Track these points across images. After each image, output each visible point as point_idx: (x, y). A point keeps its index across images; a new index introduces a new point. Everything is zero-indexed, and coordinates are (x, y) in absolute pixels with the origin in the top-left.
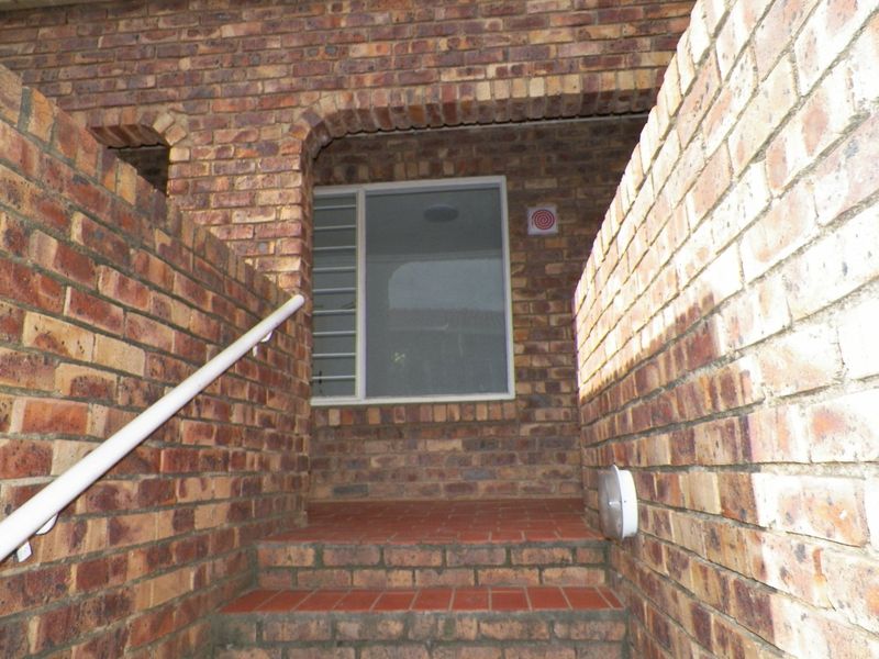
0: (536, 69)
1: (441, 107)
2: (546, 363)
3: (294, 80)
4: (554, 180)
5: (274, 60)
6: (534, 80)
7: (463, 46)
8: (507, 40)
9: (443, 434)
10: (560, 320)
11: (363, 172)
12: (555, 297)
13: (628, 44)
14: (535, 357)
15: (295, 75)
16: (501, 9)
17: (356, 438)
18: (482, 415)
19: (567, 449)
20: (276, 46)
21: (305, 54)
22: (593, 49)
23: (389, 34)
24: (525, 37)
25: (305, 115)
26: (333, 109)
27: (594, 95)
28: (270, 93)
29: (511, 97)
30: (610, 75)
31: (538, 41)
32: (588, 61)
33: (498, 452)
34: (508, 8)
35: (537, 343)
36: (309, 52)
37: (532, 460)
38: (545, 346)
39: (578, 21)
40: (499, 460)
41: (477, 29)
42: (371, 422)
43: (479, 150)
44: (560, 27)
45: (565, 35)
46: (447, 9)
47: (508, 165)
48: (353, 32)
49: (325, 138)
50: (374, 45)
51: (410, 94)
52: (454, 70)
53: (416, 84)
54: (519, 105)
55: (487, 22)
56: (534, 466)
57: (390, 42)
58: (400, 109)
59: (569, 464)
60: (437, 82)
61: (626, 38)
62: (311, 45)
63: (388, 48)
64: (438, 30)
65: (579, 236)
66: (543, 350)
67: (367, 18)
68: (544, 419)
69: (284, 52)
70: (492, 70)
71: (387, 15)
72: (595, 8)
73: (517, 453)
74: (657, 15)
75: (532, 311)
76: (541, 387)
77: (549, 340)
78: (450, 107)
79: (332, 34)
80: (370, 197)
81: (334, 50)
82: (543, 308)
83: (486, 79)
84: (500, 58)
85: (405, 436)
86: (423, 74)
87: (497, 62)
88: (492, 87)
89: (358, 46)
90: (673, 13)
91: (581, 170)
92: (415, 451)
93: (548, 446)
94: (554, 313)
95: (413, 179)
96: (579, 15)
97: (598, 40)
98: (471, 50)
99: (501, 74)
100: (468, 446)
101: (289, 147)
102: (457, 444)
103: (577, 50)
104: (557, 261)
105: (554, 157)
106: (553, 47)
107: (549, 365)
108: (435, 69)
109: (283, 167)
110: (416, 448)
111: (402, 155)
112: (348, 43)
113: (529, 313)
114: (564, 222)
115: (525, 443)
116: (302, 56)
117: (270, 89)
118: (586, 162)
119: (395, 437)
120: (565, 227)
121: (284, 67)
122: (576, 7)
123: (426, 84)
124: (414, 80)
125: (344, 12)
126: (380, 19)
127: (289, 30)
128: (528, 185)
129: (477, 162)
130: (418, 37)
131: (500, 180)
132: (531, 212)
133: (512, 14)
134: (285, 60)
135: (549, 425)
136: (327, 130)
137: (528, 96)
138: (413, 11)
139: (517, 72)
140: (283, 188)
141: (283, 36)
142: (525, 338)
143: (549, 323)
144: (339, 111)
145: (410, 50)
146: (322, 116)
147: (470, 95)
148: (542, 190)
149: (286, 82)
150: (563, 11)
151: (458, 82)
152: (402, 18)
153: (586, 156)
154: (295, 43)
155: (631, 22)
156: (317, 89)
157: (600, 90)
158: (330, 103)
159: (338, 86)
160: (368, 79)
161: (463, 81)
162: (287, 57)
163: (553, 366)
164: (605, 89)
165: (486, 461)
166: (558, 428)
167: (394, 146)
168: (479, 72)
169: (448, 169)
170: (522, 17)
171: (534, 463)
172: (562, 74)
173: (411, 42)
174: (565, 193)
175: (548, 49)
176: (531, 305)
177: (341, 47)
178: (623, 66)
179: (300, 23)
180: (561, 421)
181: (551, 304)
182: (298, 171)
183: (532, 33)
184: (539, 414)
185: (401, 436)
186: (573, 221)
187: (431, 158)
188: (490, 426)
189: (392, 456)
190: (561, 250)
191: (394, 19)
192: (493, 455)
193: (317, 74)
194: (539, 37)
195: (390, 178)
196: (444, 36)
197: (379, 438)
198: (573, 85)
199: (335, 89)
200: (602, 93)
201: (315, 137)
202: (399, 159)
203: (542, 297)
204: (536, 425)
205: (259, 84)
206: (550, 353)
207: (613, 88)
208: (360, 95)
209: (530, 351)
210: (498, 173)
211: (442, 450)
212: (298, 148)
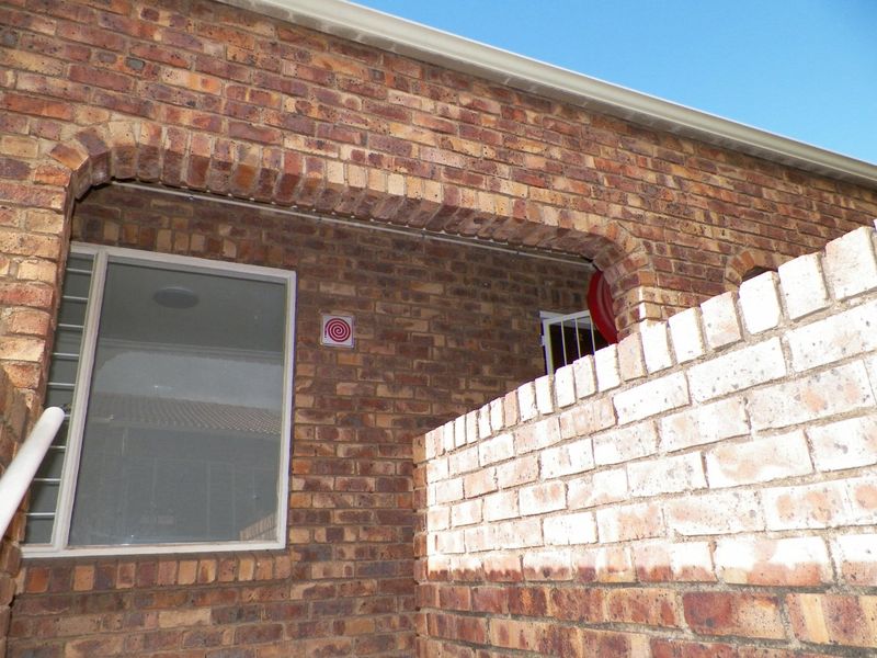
0: (396, 164)
1: (280, 177)
2: (330, 504)
3: (70, 85)
4: (353, 288)
5: (41, 48)
6: (393, 176)
7: (314, 113)
8: (366, 123)
9: (186, 601)
10: (349, 451)
11: (111, 230)
12: (345, 423)
13: (488, 166)
14: (317, 496)
15: (72, 79)
16: (361, 87)
17: (45, 612)
18: (247, 573)
19: (347, 614)
20: (46, 31)
21: (93, 56)
22: (456, 161)
23: (221, 70)
24: (386, 127)
25: (81, 136)
26: (130, 140)
27: (454, 209)
28: (26, 91)
29: (367, 187)
30: (471, 193)
31: (399, 135)
32: (451, 172)
33: (259, 624)
34: (369, 89)
35: (321, 477)
36: (99, 56)
37: (303, 633)
38: (330, 482)
39: (440, 127)
40: (261, 635)
41: (334, 100)
42: (78, 587)
43: (269, 236)
44: (423, 127)
45: (427, 137)
46: (298, 65)
47: (304, 260)
48: (171, 51)
49: (101, 175)
50: (200, 77)
51: (242, 151)
52: (302, 138)
53: (252, 141)
54: (372, 198)
55: (345, 97)
56: (303, 641)
57: (223, 81)
58: (225, 166)
59: (348, 636)
60: (279, 145)
61: (486, 159)
62: (104, 47)
63: (219, 87)
64: (286, 86)
65: (376, 354)
66: (327, 487)
67: (192, 41)
68: (322, 576)
69: (59, 43)
70: (347, 151)
71: (221, 47)
72: (457, 120)
73: (284, 624)
74: (515, 147)
75: (317, 436)
76: (321, 534)
77: (334, 474)
78: (291, 180)
79: (139, 45)
80: (112, 264)
81: (140, 65)
82: (330, 435)
83: (339, 159)
84: (357, 141)
85: (128, 606)
86: (262, 132)
87: (354, 144)
88: (346, 171)
89: (175, 71)
90: (528, 149)
91: (382, 282)
92: (140, 628)
93: (325, 613)
94: (343, 442)
95: (180, 253)
96: (442, 121)
97: (459, 152)
98: (323, 121)
99: (357, 158)
100: (219, 618)
101: (48, 174)
102: (204, 615)
103: (439, 157)
104: (350, 381)
105: (354, 261)
106: (415, 147)
107: (334, 506)
108: (279, 131)
109: (33, 201)
110: (142, 624)
111: (170, 223)
112: (164, 63)
113: (314, 440)
114: (360, 336)
115: (297, 610)
116: (88, 57)
117: (26, 84)
118: (387, 275)
119: (111, 608)
120: (361, 343)
121: (57, 63)
122: (440, 113)
123: (265, 144)
124: (250, 135)
125: (160, 23)
126: (210, 48)
127: (73, 17)
128: (323, 288)
129: (266, 250)
130: (258, 86)
131: (290, 276)
132: (326, 319)
133: (371, 97)
134: (58, 54)
135: (327, 584)
136: (109, 164)
137: (386, 193)
138: (255, 54)
139: (376, 161)
140: (27, 230)
141: (61, 23)
142: (307, 471)
143: (336, 453)
144: (138, 145)
145: (247, 98)
146: (110, 145)
147: (319, 172)
148: (338, 296)
149: (56, 84)
150: (425, 112)
151: (304, 153)
152: (241, 57)
153: (388, 269)
154: (78, 37)
155: (491, 145)
156: (106, 107)
157: (461, 206)
158: (122, 131)
159: (140, 111)
160: (187, 117)
161: (311, 154)
162: (64, 52)
163: (338, 507)
164: (467, 206)
165: (242, 637)
166: (337, 588)
167: (159, 207)
168: (332, 148)
169: (230, 250)
170: (383, 104)
171: (306, 636)
172: (425, 178)
173: (250, 88)
174: (363, 305)
175: (410, 147)
176: (317, 429)
177: (151, 64)
178: (484, 187)
179: (92, 14)
180: (341, 578)
181: (340, 430)
182: (58, 212)
183: (393, 125)
184: (317, 570)
185: (120, 606)
186: (370, 337)
187: (208, 233)
188: (252, 588)
189: (101, 639)
190: (356, 368)
191: (230, 57)
192: (254, 628)
193: (111, 89)
194: (401, 131)
195: (149, 246)
196: (292, 95)
197: (84, 612)
198: (434, 192)
199: (135, 115)
200: (462, 209)
201: (90, 170)
202: (165, 226)
203: (331, 421)
204: (311, 585)
205: (10, 74)
206: (335, 491)
207: (474, 207)
208: (172, 133)
209: (311, 487)
210: (289, 267)
211: (179, 625)
212: (64, 178)
